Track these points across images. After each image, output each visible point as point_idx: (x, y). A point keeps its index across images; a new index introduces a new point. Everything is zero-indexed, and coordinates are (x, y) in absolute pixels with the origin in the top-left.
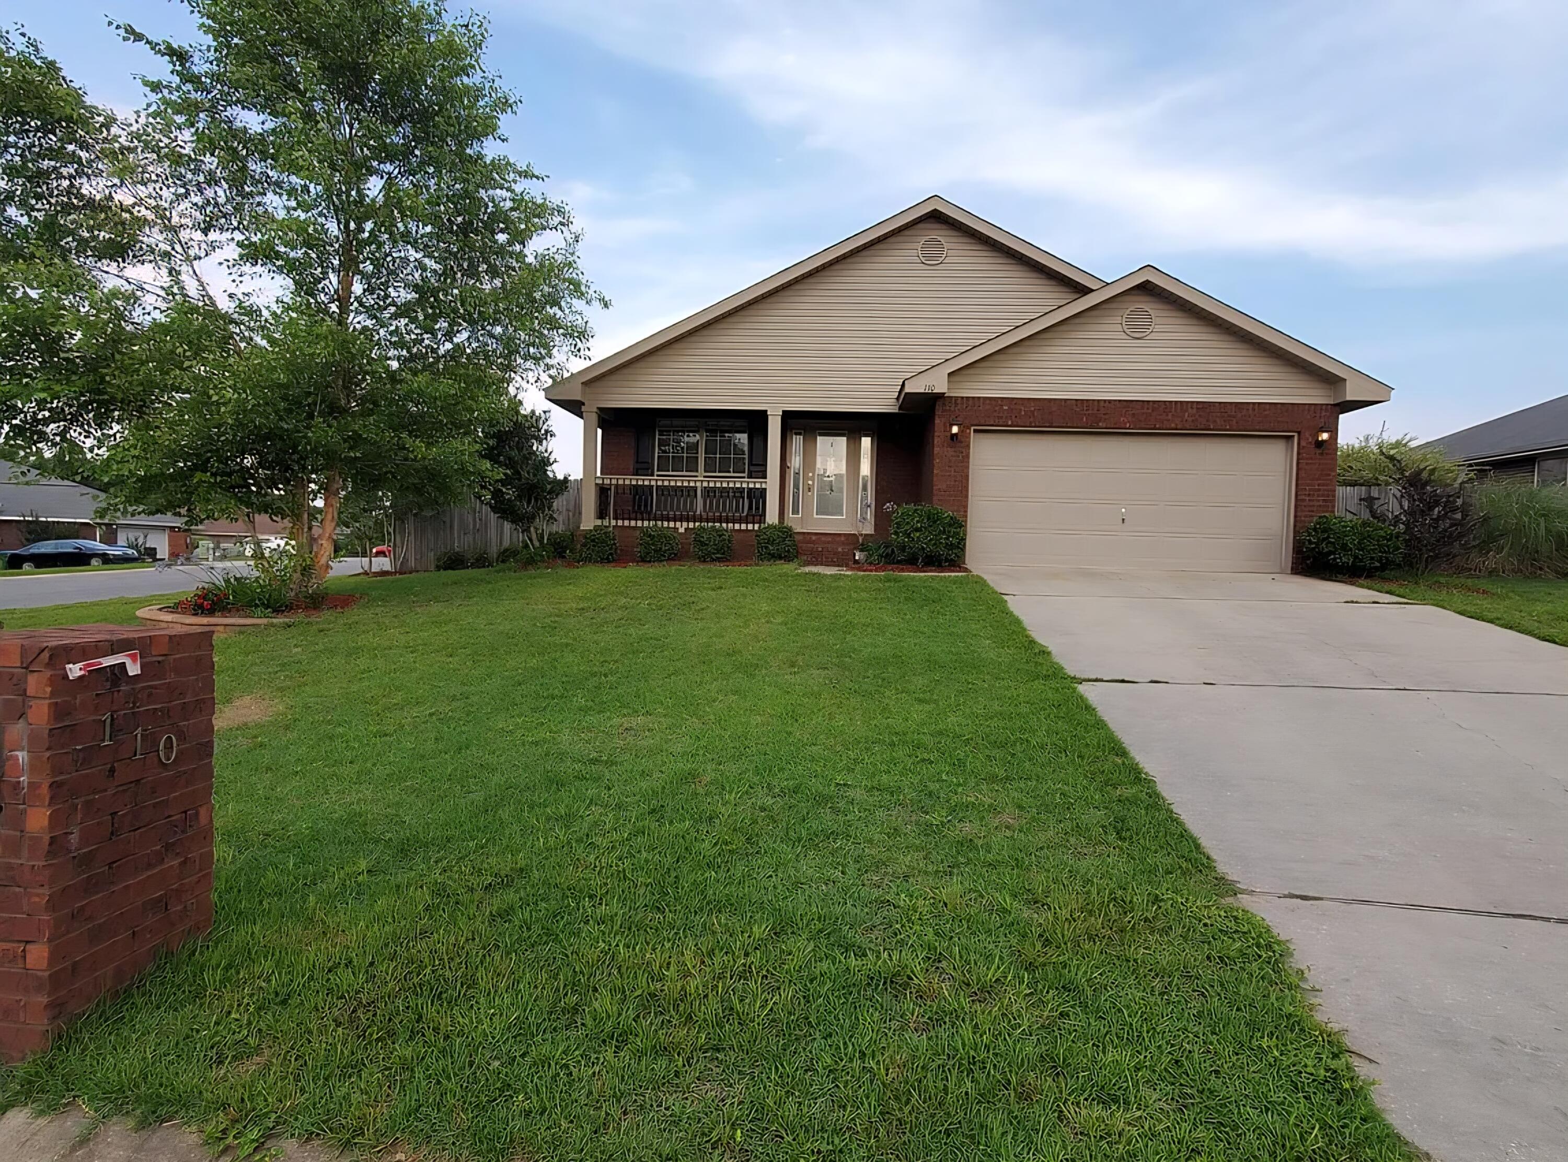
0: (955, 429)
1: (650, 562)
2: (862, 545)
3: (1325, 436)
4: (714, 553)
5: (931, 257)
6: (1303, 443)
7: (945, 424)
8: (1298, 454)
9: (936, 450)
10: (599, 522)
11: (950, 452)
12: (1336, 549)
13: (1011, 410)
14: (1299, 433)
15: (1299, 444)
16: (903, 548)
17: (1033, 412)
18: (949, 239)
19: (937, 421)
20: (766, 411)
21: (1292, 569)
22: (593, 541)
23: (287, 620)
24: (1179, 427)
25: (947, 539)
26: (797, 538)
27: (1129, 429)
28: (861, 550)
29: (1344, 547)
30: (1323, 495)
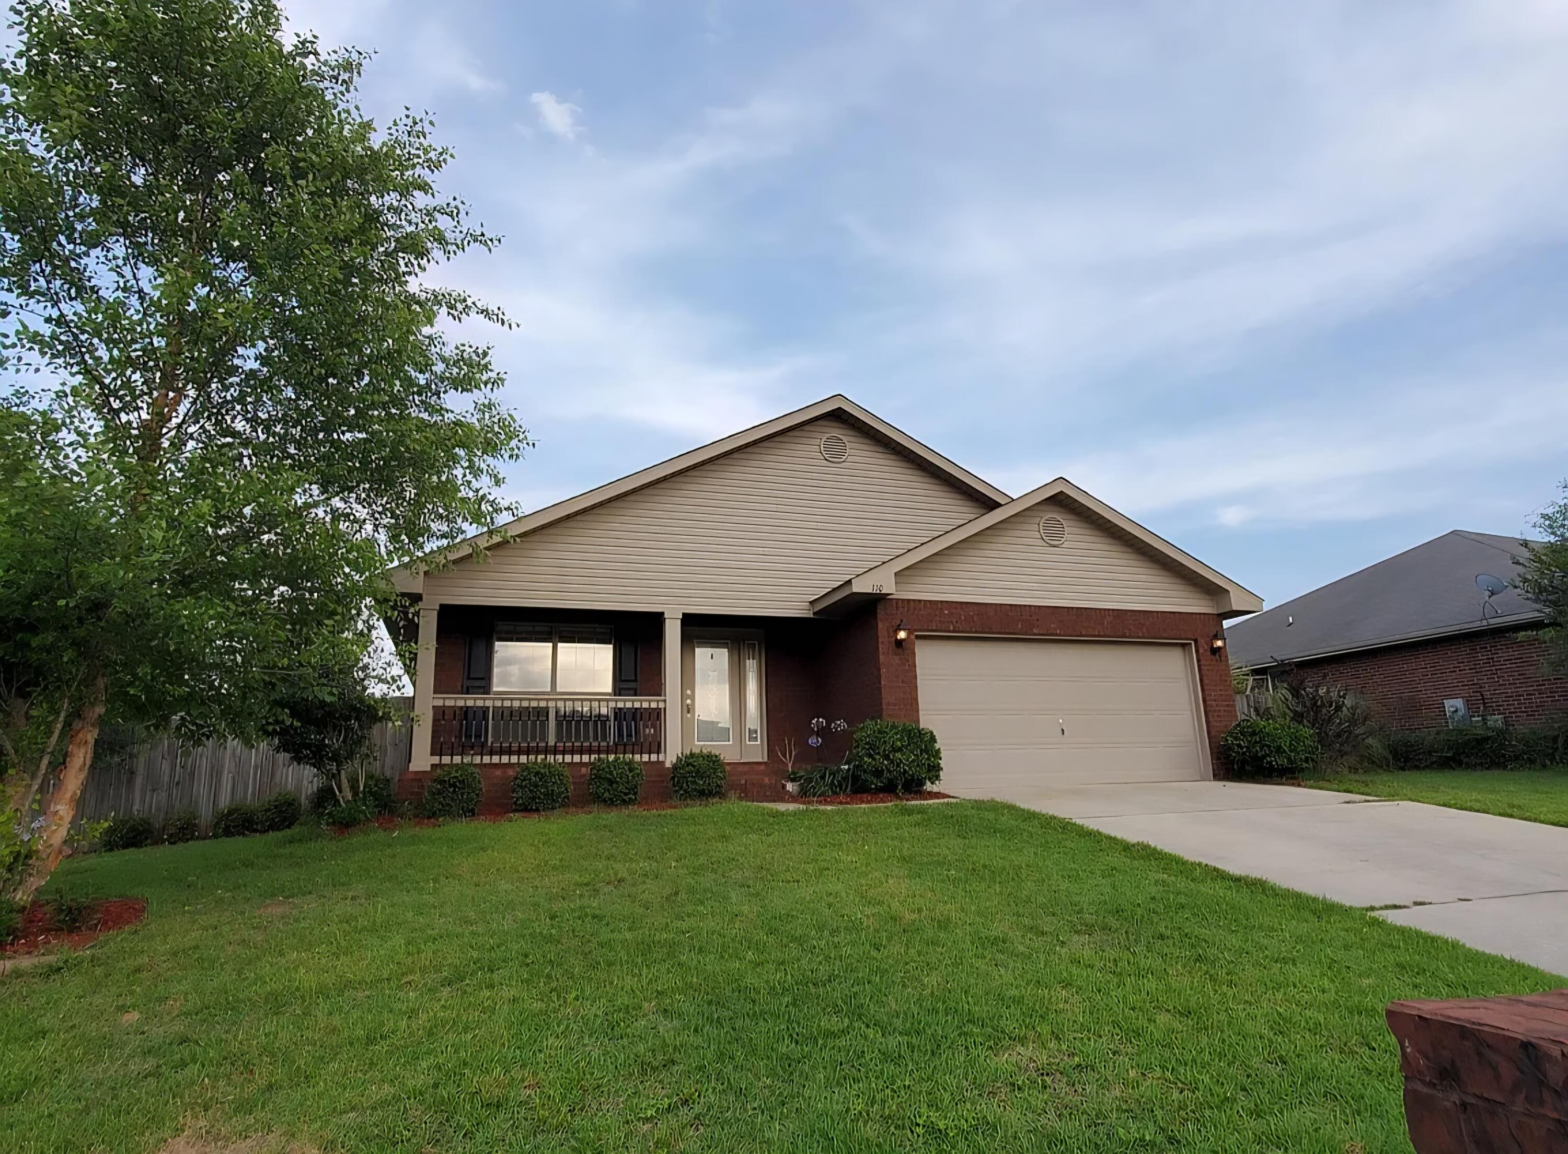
0: (902, 635)
1: (537, 810)
2: (793, 773)
3: (1219, 643)
4: (626, 794)
5: (834, 454)
6: (1201, 651)
7: (888, 628)
8: (1198, 661)
9: (882, 658)
10: (435, 760)
11: (896, 660)
12: (1271, 752)
13: (951, 614)
14: (1196, 641)
15: (1197, 651)
16: (878, 773)
17: (972, 617)
18: (851, 439)
19: (880, 625)
20: (663, 613)
21: (1214, 775)
22: (454, 786)
23: (51, 959)
24: (1102, 633)
25: (928, 759)
26: (728, 768)
27: (1060, 635)
28: (793, 780)
29: (1279, 750)
30: (1226, 701)
